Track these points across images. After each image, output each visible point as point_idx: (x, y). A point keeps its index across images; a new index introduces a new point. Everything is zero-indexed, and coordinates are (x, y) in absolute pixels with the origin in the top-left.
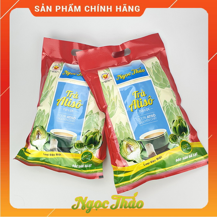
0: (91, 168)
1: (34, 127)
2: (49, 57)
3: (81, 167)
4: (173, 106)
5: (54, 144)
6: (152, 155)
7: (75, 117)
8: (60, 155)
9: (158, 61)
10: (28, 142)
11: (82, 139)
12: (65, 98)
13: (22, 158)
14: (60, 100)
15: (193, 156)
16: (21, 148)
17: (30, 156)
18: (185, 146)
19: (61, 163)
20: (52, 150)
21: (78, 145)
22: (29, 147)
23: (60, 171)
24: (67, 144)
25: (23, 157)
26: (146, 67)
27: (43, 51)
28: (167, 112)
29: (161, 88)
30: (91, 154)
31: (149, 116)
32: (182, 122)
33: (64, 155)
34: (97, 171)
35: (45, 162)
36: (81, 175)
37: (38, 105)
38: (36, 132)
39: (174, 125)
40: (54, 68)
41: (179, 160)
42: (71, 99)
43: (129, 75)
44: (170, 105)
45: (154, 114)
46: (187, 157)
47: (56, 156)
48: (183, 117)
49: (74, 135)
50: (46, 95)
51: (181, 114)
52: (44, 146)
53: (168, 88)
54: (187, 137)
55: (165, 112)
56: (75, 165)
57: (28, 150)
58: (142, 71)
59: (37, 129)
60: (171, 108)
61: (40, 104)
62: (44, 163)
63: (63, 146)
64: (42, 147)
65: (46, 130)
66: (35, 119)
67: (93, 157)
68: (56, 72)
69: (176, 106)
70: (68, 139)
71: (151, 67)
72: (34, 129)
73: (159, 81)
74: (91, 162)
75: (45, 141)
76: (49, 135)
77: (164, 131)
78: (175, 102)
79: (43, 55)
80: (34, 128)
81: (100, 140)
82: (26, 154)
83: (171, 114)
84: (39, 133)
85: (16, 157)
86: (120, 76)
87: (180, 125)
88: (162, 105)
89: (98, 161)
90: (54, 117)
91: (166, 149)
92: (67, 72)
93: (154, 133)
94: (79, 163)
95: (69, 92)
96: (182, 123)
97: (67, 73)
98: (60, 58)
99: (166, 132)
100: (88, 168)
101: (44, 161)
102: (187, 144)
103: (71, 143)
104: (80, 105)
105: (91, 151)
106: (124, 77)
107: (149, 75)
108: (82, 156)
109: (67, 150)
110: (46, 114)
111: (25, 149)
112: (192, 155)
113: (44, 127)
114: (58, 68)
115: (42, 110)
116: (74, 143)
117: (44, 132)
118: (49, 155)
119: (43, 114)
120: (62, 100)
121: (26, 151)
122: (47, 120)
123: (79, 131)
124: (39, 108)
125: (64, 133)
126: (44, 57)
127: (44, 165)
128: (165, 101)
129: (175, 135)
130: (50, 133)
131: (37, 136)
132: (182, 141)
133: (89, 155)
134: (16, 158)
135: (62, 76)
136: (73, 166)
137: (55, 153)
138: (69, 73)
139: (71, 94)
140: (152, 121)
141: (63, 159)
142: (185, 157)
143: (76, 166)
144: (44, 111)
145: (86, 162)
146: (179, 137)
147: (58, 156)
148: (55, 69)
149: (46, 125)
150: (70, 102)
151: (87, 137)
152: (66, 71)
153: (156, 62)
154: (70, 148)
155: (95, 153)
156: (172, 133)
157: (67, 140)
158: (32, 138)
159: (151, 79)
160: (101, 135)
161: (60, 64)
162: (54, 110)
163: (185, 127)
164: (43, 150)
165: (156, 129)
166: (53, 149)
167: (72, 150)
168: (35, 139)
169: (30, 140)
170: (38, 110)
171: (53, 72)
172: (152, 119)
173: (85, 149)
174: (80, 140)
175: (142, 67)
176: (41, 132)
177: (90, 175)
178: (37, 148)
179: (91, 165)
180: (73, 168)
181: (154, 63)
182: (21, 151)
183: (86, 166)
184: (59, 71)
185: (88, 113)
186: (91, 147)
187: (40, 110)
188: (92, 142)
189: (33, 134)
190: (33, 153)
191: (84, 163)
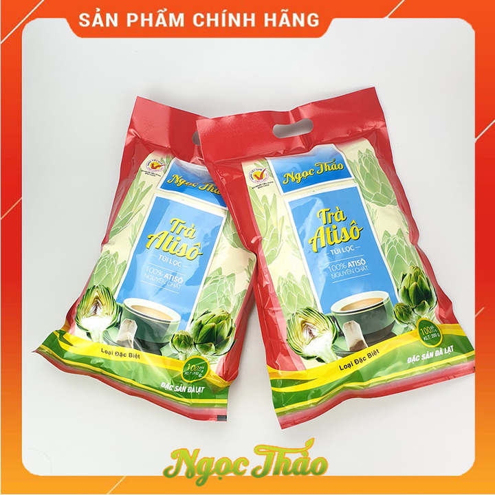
0: (201, 396)
1: (90, 287)
2: (142, 141)
3: (180, 390)
4: (403, 244)
5: (129, 331)
6: (358, 347)
7: (181, 278)
8: (137, 356)
9: (372, 149)
10: (71, 317)
11: (189, 329)
12: (166, 233)
13: (51, 352)
14: (155, 236)
15: (444, 352)
16: (53, 330)
17: (71, 351)
18: (427, 330)
19: (137, 374)
20: (121, 344)
21: (179, 341)
22: (71, 331)
23: (133, 392)
24: (156, 335)
25: (53, 349)
26: (347, 160)
27: (132, 125)
28: (391, 257)
29: (378, 204)
30: (206, 365)
31: (353, 262)
32: (421, 278)
33: (147, 358)
34: (214, 404)
35: (101, 368)
36: (178, 408)
37: (105, 242)
38: (91, 299)
39: (405, 284)
40: (150, 166)
41: (415, 359)
42: (178, 238)
43: (310, 173)
44: (396, 241)
45: (362, 260)
46: (432, 355)
47: (127, 359)
48: (423, 269)
49: (175, 318)
50: (125, 222)
51: (419, 263)
52: (106, 332)
53: (392, 206)
54: (431, 313)
55: (386, 256)
56: (168, 385)
57: (69, 336)
58: (339, 167)
59: (95, 294)
60: (399, 248)
61: (108, 239)
62: (98, 370)
63: (148, 339)
64: (101, 334)
65: (115, 297)
66: (93, 271)
67: (210, 372)
68: (153, 174)
69: (410, 245)
70: (161, 326)
71: (357, 161)
72: (87, 292)
73: (374, 189)
74: (203, 383)
75: (109, 320)
76: (121, 310)
77: (383, 296)
78: (407, 237)
79: (129, 133)
80: (89, 290)
81: (229, 335)
82: (62, 345)
83: (399, 260)
84: (98, 303)
85: (39, 348)
86: (290, 176)
87: (416, 286)
88: (379, 240)
89: (220, 383)
90: (136, 271)
91: (388, 334)
92: (178, 179)
93: (363, 299)
94: (177, 381)
95: (176, 223)
96: (421, 281)
97: (177, 181)
98: (167, 145)
99: (388, 299)
100: (195, 396)
101: (99, 365)
102: (432, 327)
103: (166, 335)
104: (196, 253)
105: (206, 357)
106: (300, 178)
107: (353, 177)
108: (186, 366)
109: (154, 347)
110: (119, 262)
111: (62, 333)
112: (441, 350)
113: (112, 290)
114: (159, 166)
115: (112, 252)
116: (171, 335)
117: (110, 302)
118: (114, 353)
119: (114, 261)
120: (160, 237)
121: (62, 338)
122: (119, 276)
123: (186, 311)
124: (106, 246)
125: (155, 310)
126: (131, 137)
127: (99, 375)
128: (386, 233)
129: (406, 306)
130: (122, 305)
131: (92, 309)
132: (421, 320)
133: (200, 366)
134: (39, 351)
135: (167, 186)
136: (163, 385)
137: (127, 350)
138: (183, 182)
139: (181, 226)
140: (359, 274)
141: (144, 366)
142: (428, 354)
143: (169, 387)
144: (116, 255)
145: (192, 382)
146: (415, 310)
147: (133, 359)
148: (153, 167)
149: (116, 287)
150: (175, 243)
151: (201, 326)
152: (177, 176)
153: (368, 151)
154: (162, 345)
155: (215, 363)
156: (400, 302)
157: (158, 325)
158: (81, 312)
159: (357, 185)
160: (233, 326)
161: (165, 160)
162: (138, 256)
163: (427, 290)
164: (101, 340)
165: (366, 290)
166: (123, 342)
167: (164, 350)
168: (88, 315)
169: (75, 314)
170: (103, 252)
171: (147, 173)
172: (357, 270)
173: (193, 352)
174: (187, 330)
175: (337, 159)
176: (103, 300)
177: (197, 410)
178: (89, 334)
179: (203, 388)
180: (163, 390)
181: (364, 151)
182: (52, 337)
183: (191, 390)
184: (161, 173)
185: (211, 274)
186: (207, 349)
187: (108, 252)
188: (211, 338)
189: (85, 304)
190: (78, 344)
191: (188, 381)
